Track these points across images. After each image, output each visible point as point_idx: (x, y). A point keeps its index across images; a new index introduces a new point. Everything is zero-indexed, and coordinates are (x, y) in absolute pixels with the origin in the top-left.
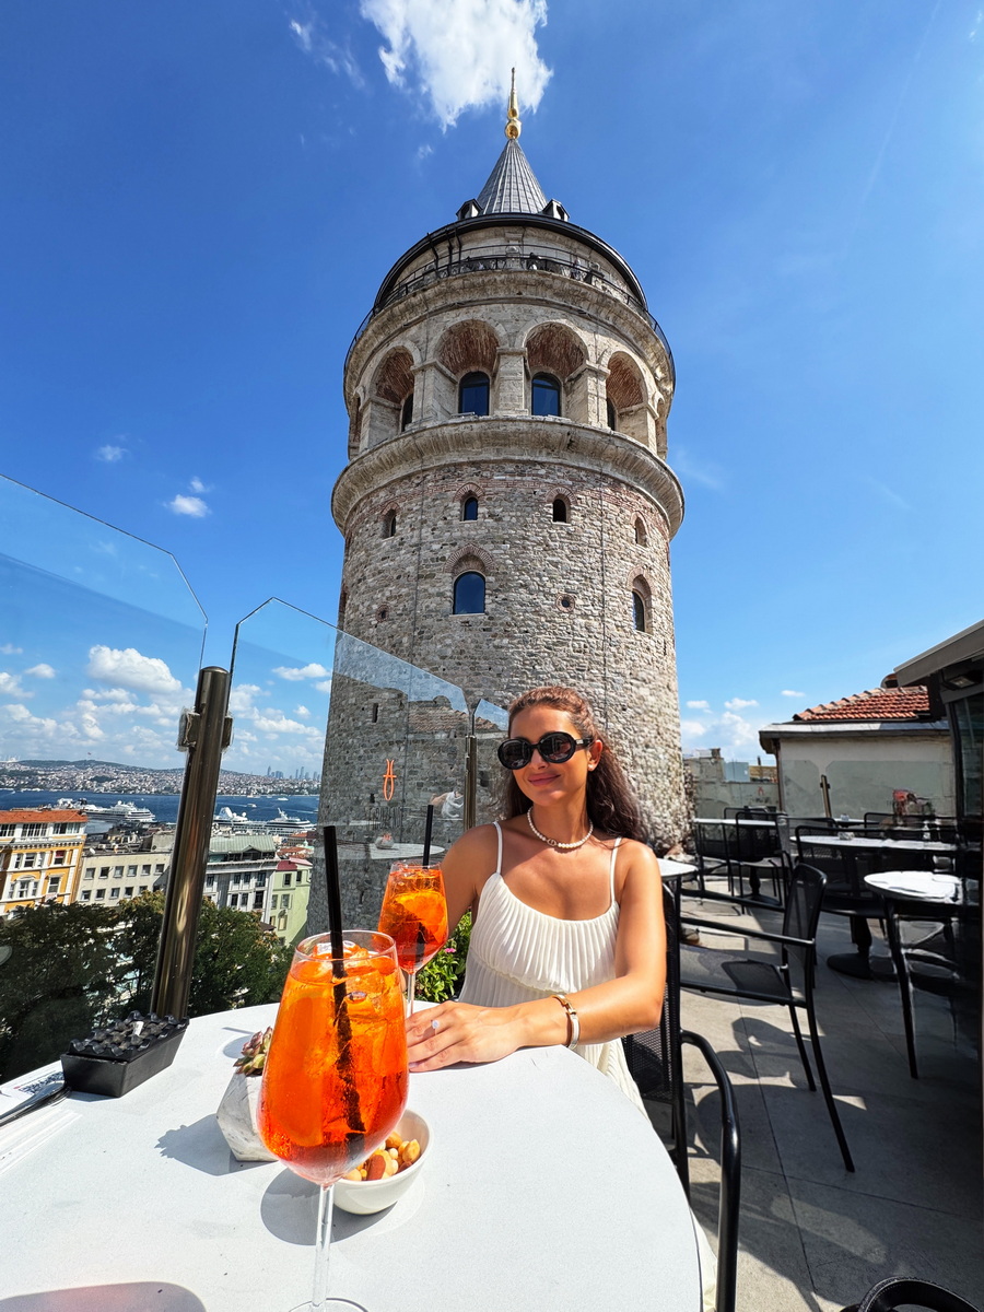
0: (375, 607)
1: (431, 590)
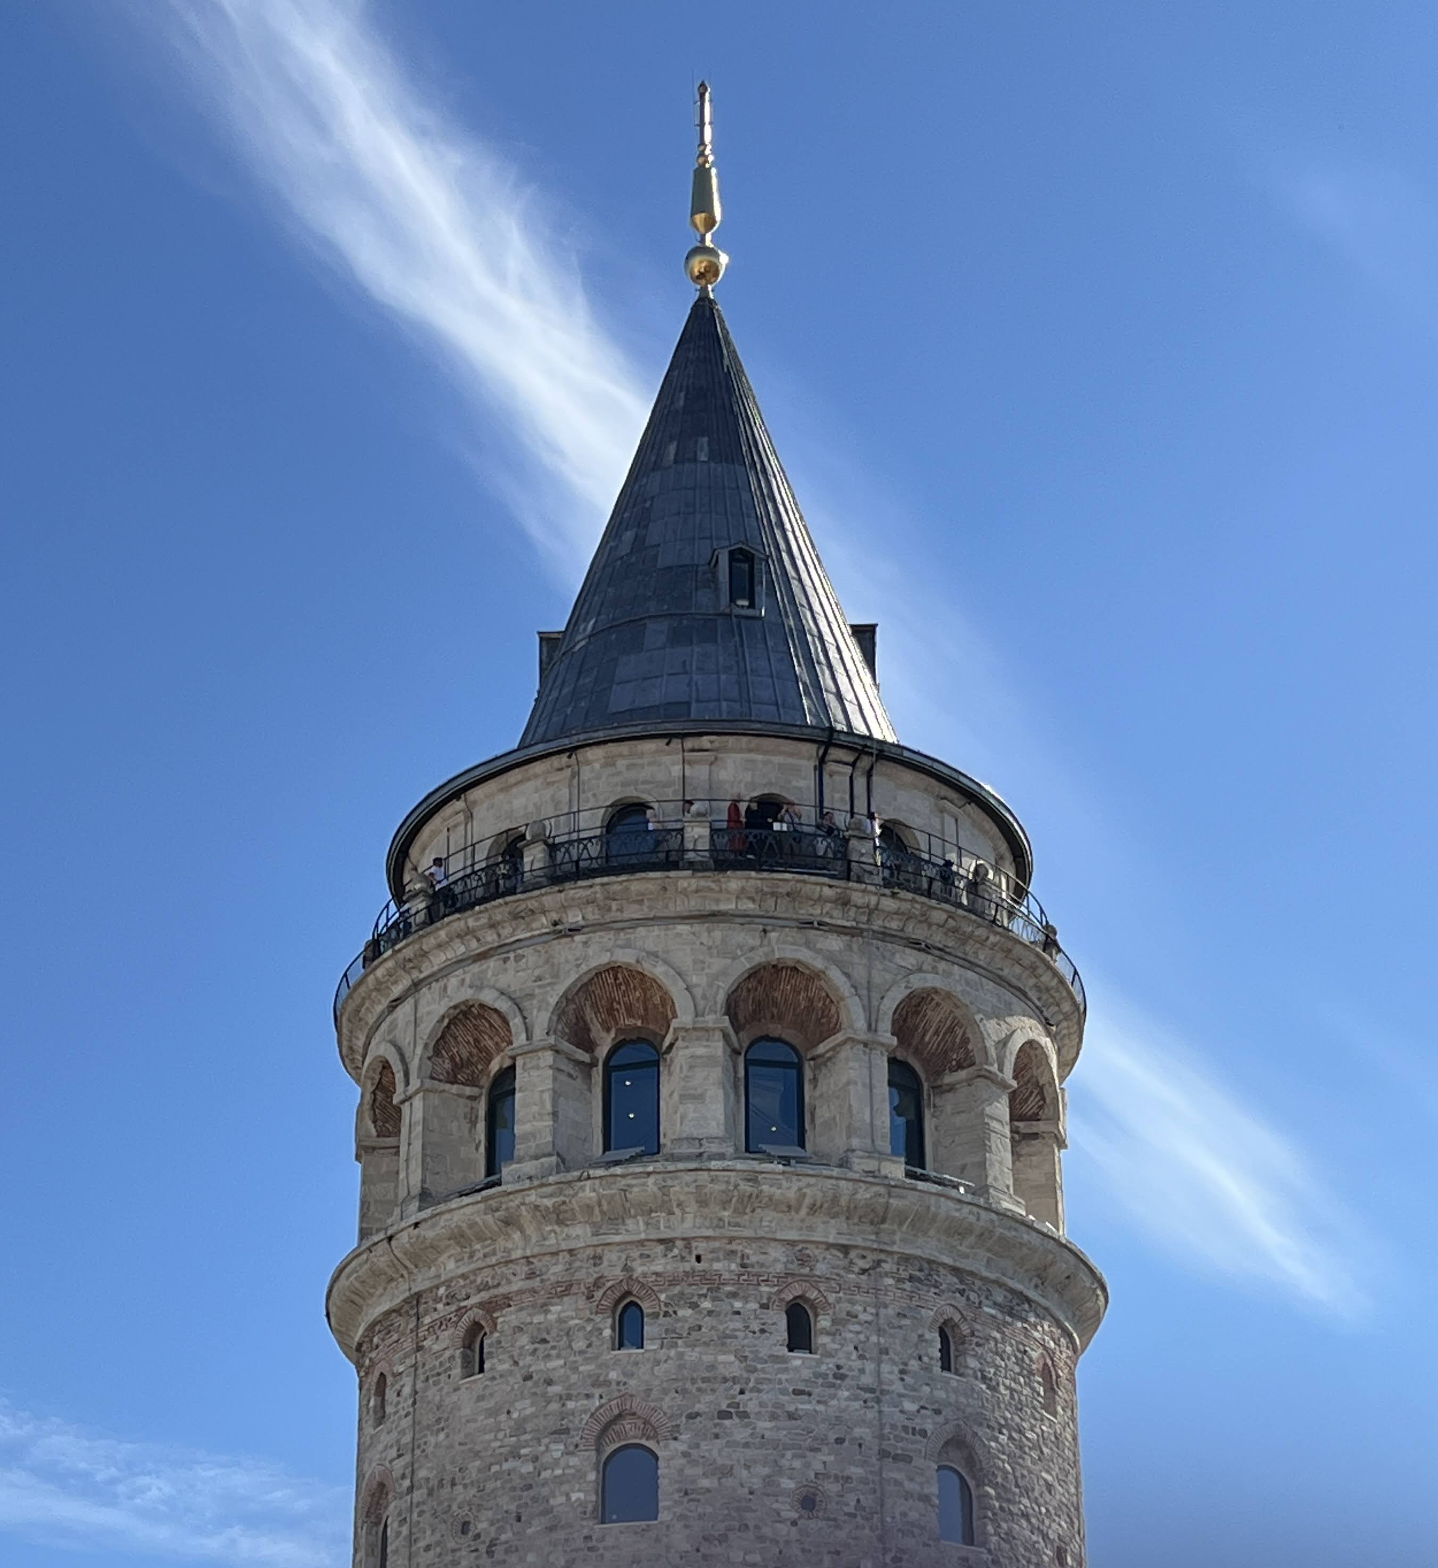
0: (788, 1484)
1: (908, 1485)
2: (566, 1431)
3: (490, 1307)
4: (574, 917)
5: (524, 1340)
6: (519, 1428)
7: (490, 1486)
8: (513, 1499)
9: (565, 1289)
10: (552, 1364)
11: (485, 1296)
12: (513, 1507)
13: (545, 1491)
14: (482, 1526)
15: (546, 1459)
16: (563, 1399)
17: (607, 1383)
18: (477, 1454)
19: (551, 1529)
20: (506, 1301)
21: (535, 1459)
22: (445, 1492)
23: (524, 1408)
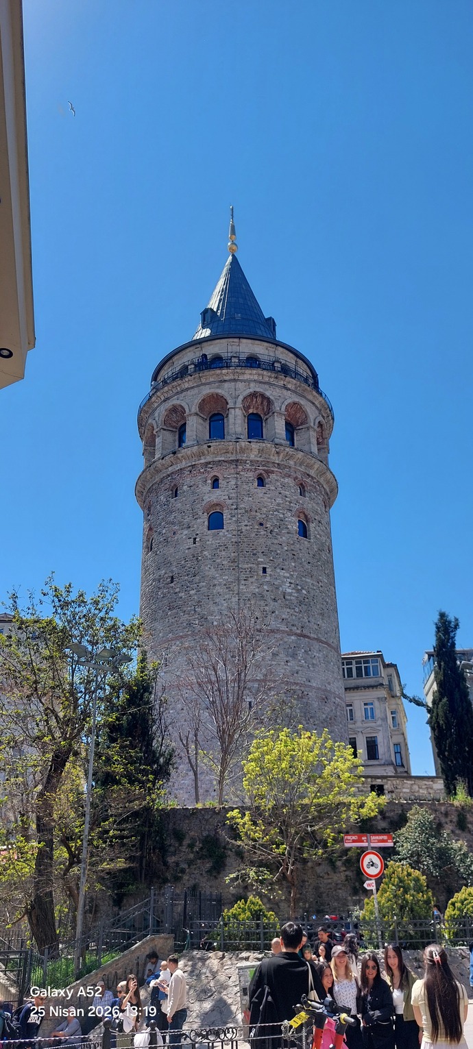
2: (291, 511)
3: (267, 472)
4: (289, 386)
5: (279, 484)
6: (279, 505)
7: (270, 516)
8: (277, 522)
9: (289, 476)
10: (287, 493)
11: (266, 468)
12: (278, 524)
13: (287, 523)
14: (267, 526)
15: (286, 515)
16: (290, 502)
17: (299, 503)
18: (265, 507)
19: (288, 533)
20: (273, 472)
21: (284, 514)
22: (253, 513)
23: (279, 500)
